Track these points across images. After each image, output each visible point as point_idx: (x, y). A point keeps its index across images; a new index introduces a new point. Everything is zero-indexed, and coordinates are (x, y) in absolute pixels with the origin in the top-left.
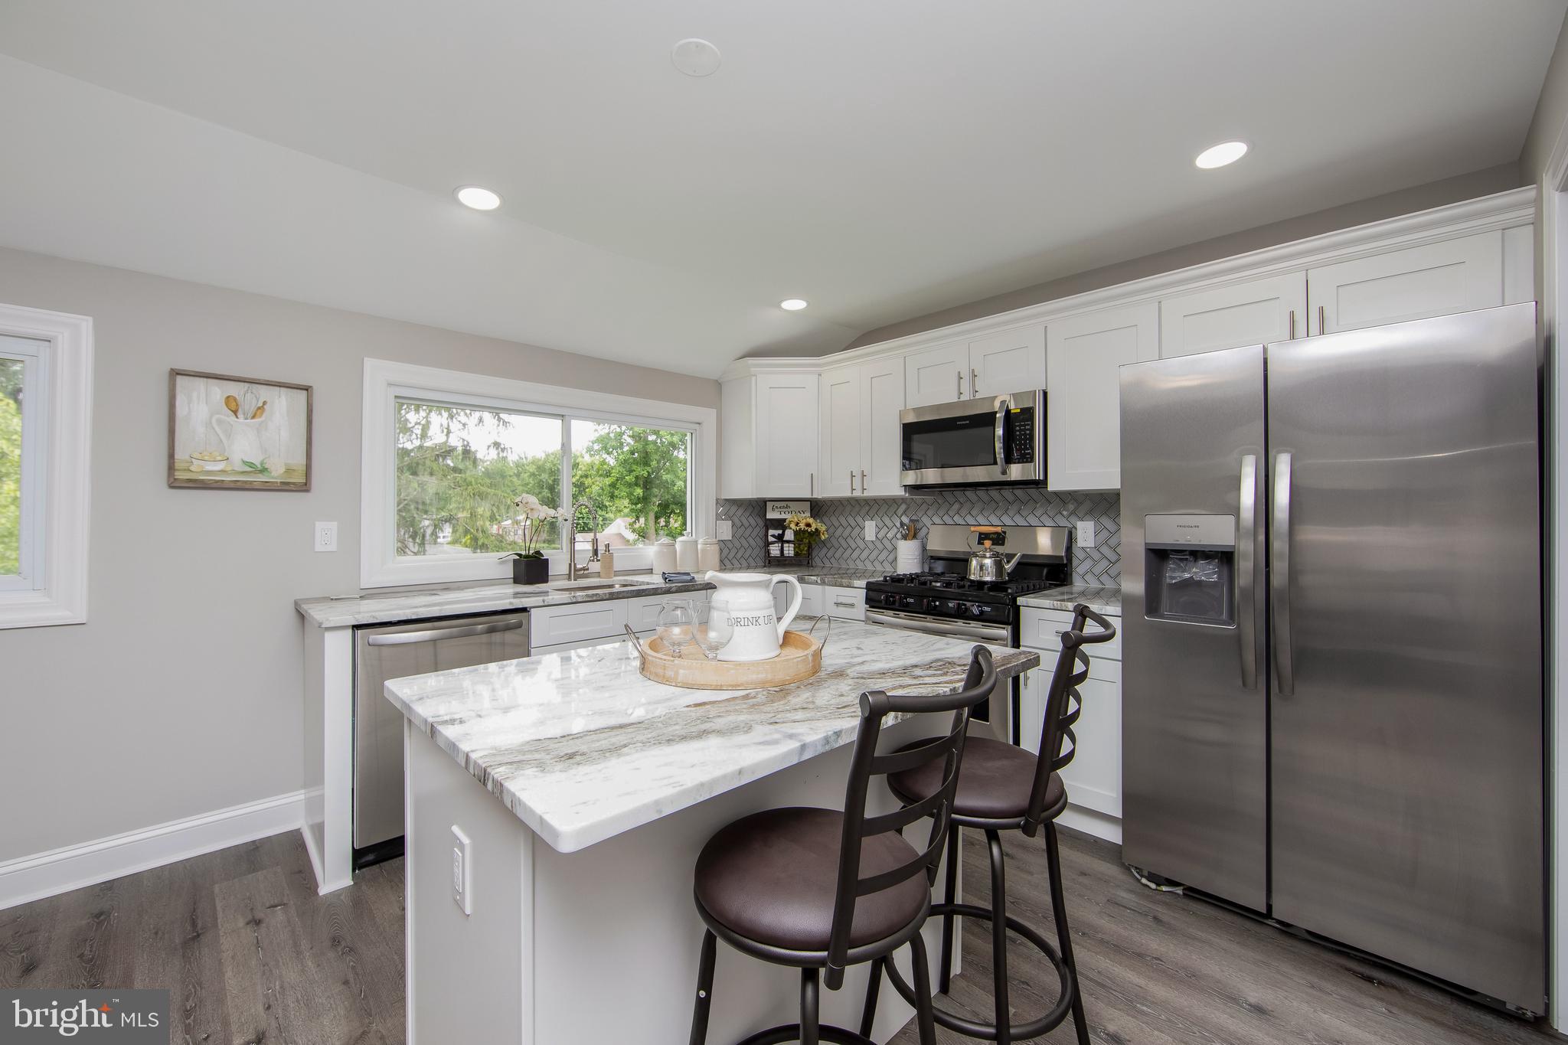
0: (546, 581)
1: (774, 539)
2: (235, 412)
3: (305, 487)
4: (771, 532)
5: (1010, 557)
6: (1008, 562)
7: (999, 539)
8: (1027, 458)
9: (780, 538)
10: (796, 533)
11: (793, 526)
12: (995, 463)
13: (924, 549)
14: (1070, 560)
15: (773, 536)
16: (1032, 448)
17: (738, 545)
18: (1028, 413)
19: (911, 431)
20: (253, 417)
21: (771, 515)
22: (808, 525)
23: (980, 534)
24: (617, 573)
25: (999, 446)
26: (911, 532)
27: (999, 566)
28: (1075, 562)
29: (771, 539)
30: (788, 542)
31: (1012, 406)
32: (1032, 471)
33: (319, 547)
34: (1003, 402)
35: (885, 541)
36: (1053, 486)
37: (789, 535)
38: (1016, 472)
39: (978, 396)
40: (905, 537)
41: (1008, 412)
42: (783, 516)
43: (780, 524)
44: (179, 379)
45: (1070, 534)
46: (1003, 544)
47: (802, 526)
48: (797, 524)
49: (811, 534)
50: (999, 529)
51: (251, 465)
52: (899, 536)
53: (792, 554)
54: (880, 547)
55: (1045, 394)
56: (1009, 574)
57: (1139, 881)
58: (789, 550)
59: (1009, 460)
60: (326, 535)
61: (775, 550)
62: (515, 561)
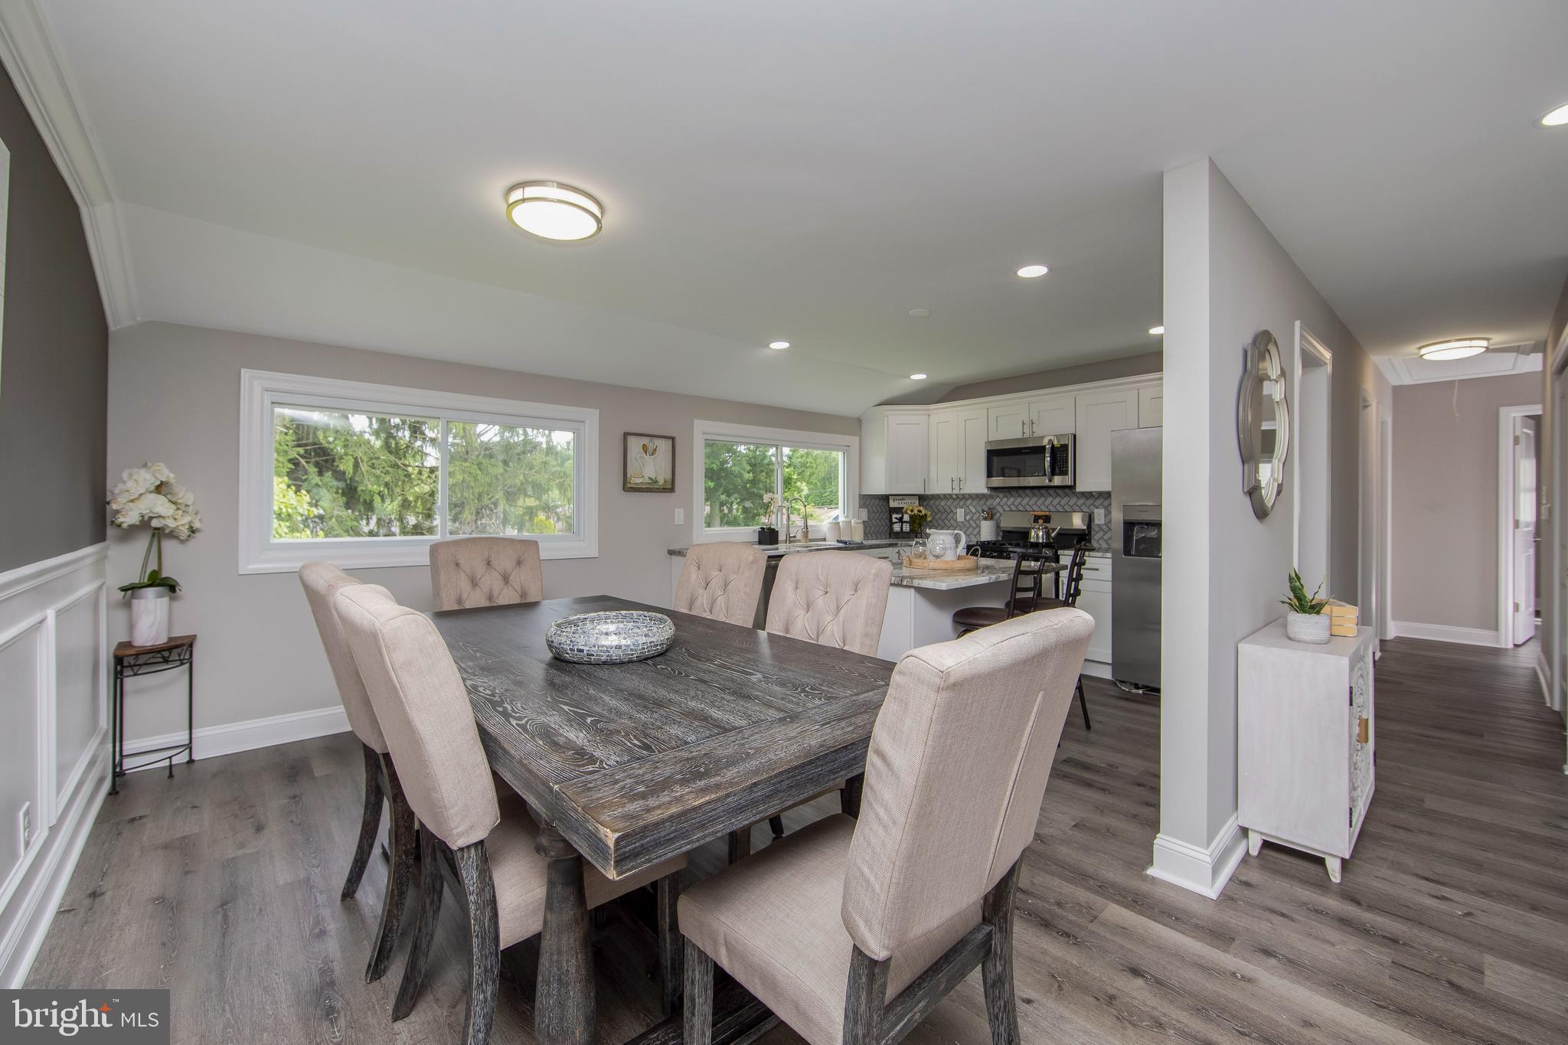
0: (777, 544)
1: (897, 521)
2: (646, 452)
3: (672, 490)
4: (894, 516)
5: (1054, 530)
6: (1053, 532)
7: (1047, 519)
8: (1064, 473)
9: (901, 520)
10: (911, 517)
11: (909, 512)
12: (1045, 475)
13: (998, 526)
14: (1090, 532)
15: (896, 518)
16: (1067, 467)
17: (871, 524)
18: (1065, 447)
19: (992, 454)
20: (652, 455)
21: (893, 504)
22: (920, 511)
23: (1035, 516)
24: (811, 540)
25: (1047, 464)
26: (990, 516)
27: (1048, 534)
28: (1093, 533)
29: (894, 520)
30: (906, 522)
31: (1056, 443)
32: (1067, 480)
33: (676, 523)
34: (1050, 441)
35: (971, 522)
36: (1079, 489)
37: (906, 518)
38: (1057, 480)
39: (1035, 435)
40: (985, 519)
41: (1053, 446)
42: (901, 506)
43: (899, 510)
44: (629, 438)
45: (1090, 516)
46: (1049, 522)
47: (916, 512)
48: (912, 511)
49: (922, 517)
50: (1047, 513)
51: (651, 479)
52: (981, 518)
53: (908, 530)
54: (968, 525)
55: (1075, 436)
56: (1053, 539)
57: (1121, 688)
58: (906, 528)
59: (1053, 473)
60: (679, 515)
61: (897, 528)
62: (759, 532)
